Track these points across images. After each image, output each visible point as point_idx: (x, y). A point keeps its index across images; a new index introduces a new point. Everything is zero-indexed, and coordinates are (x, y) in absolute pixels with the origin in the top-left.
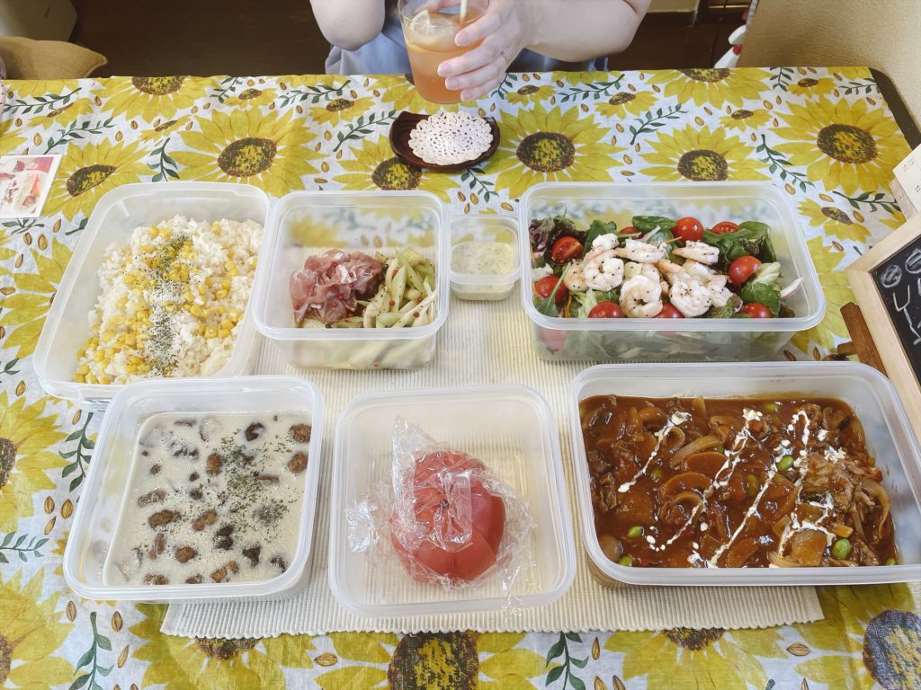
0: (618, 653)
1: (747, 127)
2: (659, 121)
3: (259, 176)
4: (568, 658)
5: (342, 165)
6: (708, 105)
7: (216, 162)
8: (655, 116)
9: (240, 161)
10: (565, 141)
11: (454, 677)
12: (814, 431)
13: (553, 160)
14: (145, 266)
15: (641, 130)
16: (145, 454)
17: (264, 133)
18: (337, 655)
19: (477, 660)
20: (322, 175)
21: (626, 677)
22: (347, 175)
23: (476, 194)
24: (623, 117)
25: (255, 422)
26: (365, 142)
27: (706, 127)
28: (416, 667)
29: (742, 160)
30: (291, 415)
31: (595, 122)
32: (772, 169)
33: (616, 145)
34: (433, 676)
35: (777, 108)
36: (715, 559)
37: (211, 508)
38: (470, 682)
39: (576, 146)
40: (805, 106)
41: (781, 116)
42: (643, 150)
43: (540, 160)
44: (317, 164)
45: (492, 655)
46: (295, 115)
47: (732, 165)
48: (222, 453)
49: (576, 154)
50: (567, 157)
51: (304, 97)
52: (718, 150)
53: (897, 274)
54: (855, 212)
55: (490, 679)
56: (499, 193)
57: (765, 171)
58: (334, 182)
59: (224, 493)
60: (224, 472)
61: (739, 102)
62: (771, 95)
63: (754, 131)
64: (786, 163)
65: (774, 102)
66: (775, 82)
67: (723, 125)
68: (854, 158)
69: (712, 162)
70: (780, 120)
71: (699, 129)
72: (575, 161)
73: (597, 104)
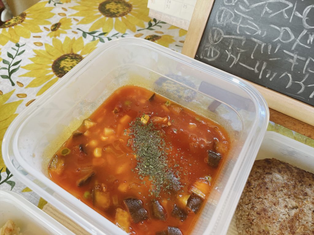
1: (66, 31)
2: (15, 61)
6: (33, 34)
8: (10, 60)
15: (11, 73)
27: (46, 45)
29: (83, 48)
32: (102, 41)
33: (4, 94)
35: (68, 14)
40: (79, 5)
42: (26, 83)
54: (156, 32)
57: (100, 44)
61: (49, 23)
62: (58, 9)
63: (71, 30)
64: (104, 34)
65: (63, 11)
66: (52, 3)
67: (53, 37)
68: (125, 11)
69: (72, 60)
70: (76, 18)
71: (43, 48)
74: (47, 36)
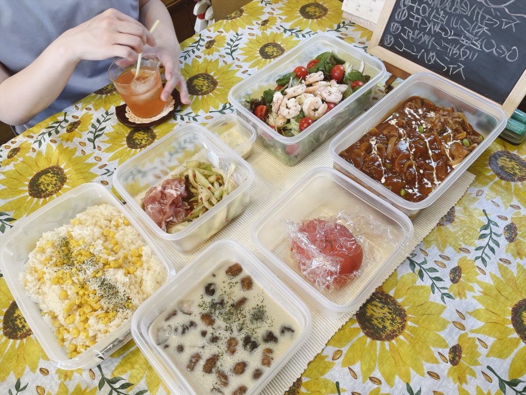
0: (432, 247)
1: (272, 26)
2: (235, 44)
3: (65, 186)
4: (419, 265)
5: (107, 152)
6: (247, 26)
7: (30, 197)
8: (231, 43)
9: (45, 187)
10: (204, 75)
11: (390, 311)
12: (416, 112)
13: (208, 86)
14: (56, 269)
15: (232, 52)
16: (167, 346)
17: (43, 165)
18: (339, 349)
19: (391, 297)
20: (100, 164)
21: (443, 253)
22: (114, 155)
23: (188, 121)
24: (219, 51)
25: (206, 285)
26: (106, 134)
27: (256, 35)
28: (373, 322)
29: (283, 40)
30: (219, 268)
31: (209, 61)
32: (297, 36)
33: (228, 64)
34: (383, 319)
35: (275, 13)
36: (435, 179)
37: (228, 338)
38: (397, 307)
39: (212, 74)
40: (285, 6)
41: (280, 14)
42: (242, 59)
43: (202, 90)
44: (91, 160)
45: (394, 289)
46: (54, 146)
47: (282, 43)
48: (205, 312)
49: (215, 78)
50: (212, 81)
51: (50, 134)
52: (270, 41)
53: (390, 38)
54: (342, 34)
55: (403, 299)
56: (198, 114)
57: (295, 39)
58: (110, 162)
59: (226, 327)
60: (216, 318)
61: (260, 19)
62: (268, 9)
63: (276, 26)
64: (300, 31)
65: (272, 11)
66: (264, 3)
67: (262, 31)
68: (321, 15)
69: (273, 47)
70: (281, 17)
71: (254, 37)
72: (218, 81)
73: (202, 52)
74: (258, 29)
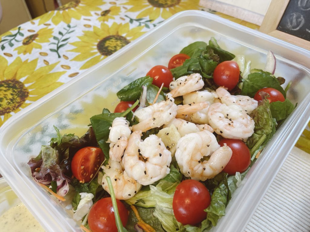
1: (115, 16)
2: (64, 38)
6: (83, 17)
8: (60, 37)
10: (10, 82)
15: (58, 48)
24: (40, 47)
27: (94, 27)
29: (129, 31)
32: (148, 27)
33: (50, 63)
35: (118, 3)
39: (22, 80)
41: (124, 4)
42: (71, 57)
47: (127, 35)
49: (26, 85)
50: (21, 92)
52: (112, 33)
61: (100, 9)
63: (119, 17)
64: (150, 21)
67: (102, 22)
68: (174, 3)
69: (116, 40)
71: (91, 29)
72: (30, 90)
73: (16, 49)
74: (97, 19)
